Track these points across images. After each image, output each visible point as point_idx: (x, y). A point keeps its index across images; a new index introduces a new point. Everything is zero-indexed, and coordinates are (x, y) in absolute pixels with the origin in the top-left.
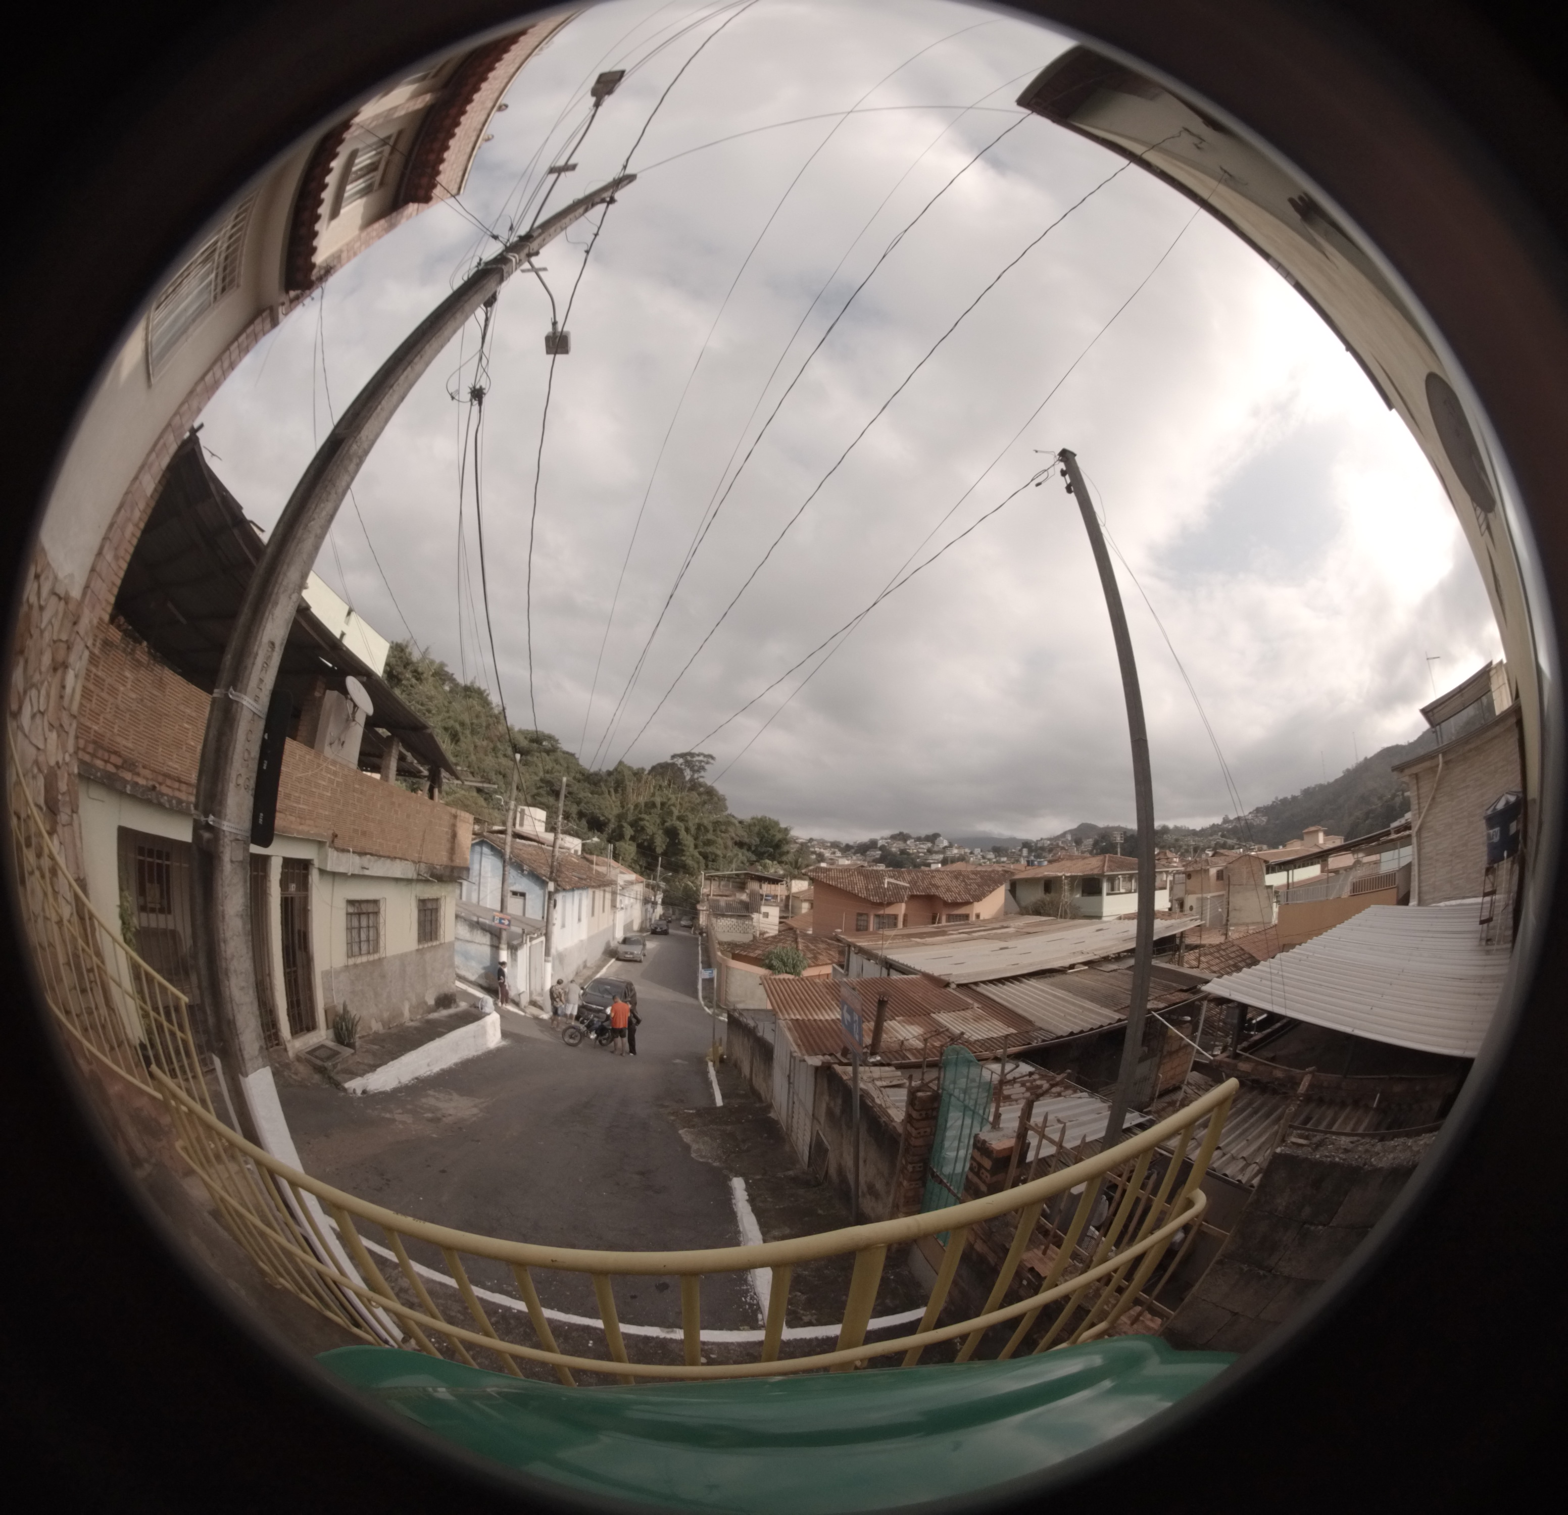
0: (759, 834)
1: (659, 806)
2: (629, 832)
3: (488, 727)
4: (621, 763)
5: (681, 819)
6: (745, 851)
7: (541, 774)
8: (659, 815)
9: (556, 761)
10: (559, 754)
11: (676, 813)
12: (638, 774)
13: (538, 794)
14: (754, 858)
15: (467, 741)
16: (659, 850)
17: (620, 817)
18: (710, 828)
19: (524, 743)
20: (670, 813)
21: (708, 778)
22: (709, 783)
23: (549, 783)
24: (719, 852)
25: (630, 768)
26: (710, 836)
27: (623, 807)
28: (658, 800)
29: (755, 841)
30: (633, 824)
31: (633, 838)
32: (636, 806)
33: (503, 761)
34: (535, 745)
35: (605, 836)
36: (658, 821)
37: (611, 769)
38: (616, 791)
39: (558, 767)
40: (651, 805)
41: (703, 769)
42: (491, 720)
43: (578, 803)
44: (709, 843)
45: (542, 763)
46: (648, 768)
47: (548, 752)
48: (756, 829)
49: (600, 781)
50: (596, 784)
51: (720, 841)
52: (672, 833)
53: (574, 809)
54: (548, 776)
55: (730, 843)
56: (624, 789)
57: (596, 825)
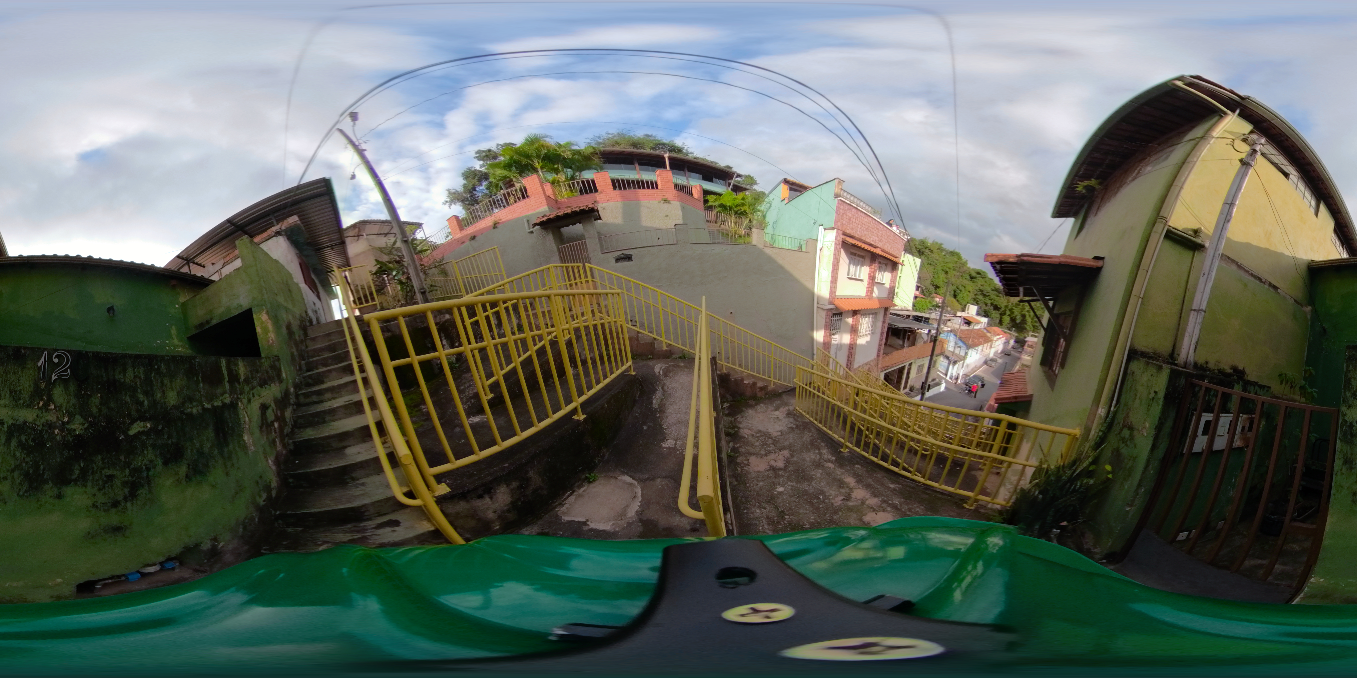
2: (1008, 314)
3: (960, 267)
7: (979, 286)
9: (986, 282)
10: (987, 279)
13: (977, 294)
15: (952, 273)
16: (1017, 322)
17: (1006, 307)
19: (974, 274)
23: (981, 290)
27: (1008, 302)
30: (1010, 310)
31: (1009, 316)
32: (1013, 303)
33: (966, 282)
34: (978, 276)
35: (999, 312)
36: (1020, 310)
39: (986, 284)
42: (961, 265)
43: (991, 300)
45: (980, 281)
47: (983, 278)
53: (989, 302)
54: (982, 288)
57: (996, 308)
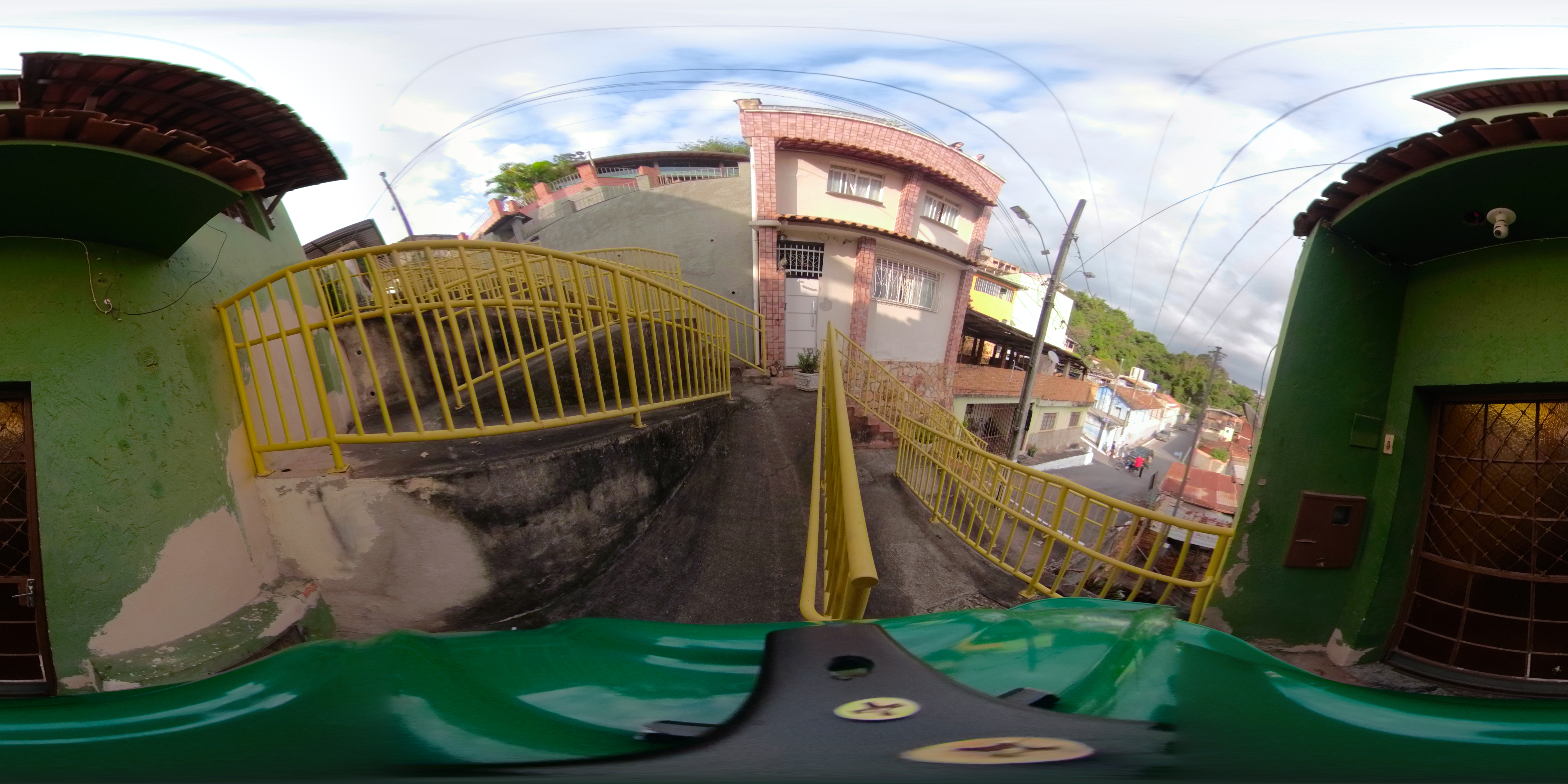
0: (1240, 393)
1: (1197, 373)
2: (1182, 383)
3: (1125, 329)
4: (1184, 352)
5: (1206, 381)
6: (1232, 399)
7: (1146, 354)
8: (1197, 378)
9: (1155, 347)
10: (1157, 344)
11: (1204, 377)
12: (1191, 357)
13: (1145, 360)
14: (1236, 403)
15: (1115, 334)
16: (1194, 393)
17: (1180, 376)
18: (1218, 387)
19: (1140, 337)
20: (1201, 377)
21: (1224, 363)
22: (1223, 366)
23: (1149, 356)
24: (1219, 398)
25: (1188, 354)
26: (1217, 390)
27: (1182, 371)
28: (1197, 371)
29: (1238, 395)
30: (1184, 380)
31: (1183, 386)
32: (1187, 372)
33: (1131, 345)
34: (1145, 339)
36: (1196, 380)
37: (1180, 353)
38: (1180, 363)
39: (1155, 350)
40: (1194, 373)
41: (1221, 360)
42: (1126, 327)
43: (1161, 367)
44: (1215, 393)
45: (1148, 348)
46: (1196, 355)
47: (1152, 343)
48: (1239, 390)
49: (1172, 358)
50: (1171, 359)
51: (1221, 393)
52: (1200, 386)
53: (1158, 369)
54: (1150, 353)
55: (1227, 395)
56: (1184, 363)
57: (1166, 380)
